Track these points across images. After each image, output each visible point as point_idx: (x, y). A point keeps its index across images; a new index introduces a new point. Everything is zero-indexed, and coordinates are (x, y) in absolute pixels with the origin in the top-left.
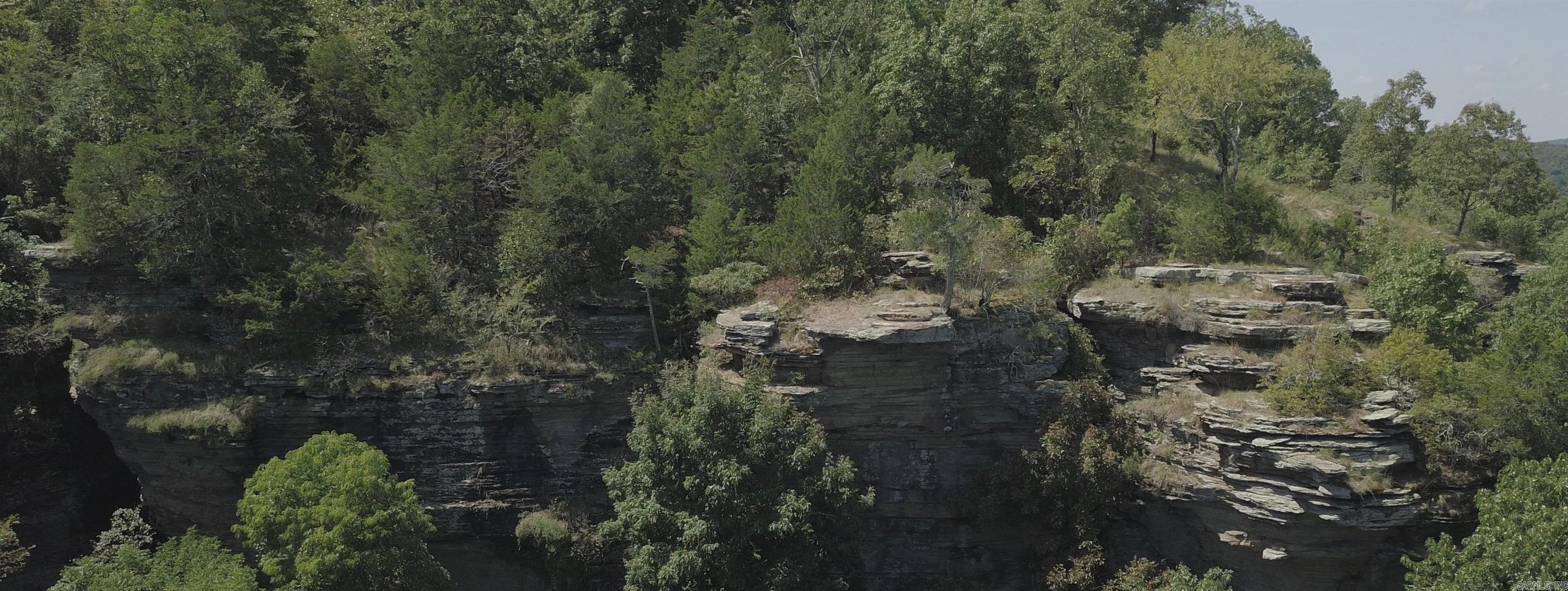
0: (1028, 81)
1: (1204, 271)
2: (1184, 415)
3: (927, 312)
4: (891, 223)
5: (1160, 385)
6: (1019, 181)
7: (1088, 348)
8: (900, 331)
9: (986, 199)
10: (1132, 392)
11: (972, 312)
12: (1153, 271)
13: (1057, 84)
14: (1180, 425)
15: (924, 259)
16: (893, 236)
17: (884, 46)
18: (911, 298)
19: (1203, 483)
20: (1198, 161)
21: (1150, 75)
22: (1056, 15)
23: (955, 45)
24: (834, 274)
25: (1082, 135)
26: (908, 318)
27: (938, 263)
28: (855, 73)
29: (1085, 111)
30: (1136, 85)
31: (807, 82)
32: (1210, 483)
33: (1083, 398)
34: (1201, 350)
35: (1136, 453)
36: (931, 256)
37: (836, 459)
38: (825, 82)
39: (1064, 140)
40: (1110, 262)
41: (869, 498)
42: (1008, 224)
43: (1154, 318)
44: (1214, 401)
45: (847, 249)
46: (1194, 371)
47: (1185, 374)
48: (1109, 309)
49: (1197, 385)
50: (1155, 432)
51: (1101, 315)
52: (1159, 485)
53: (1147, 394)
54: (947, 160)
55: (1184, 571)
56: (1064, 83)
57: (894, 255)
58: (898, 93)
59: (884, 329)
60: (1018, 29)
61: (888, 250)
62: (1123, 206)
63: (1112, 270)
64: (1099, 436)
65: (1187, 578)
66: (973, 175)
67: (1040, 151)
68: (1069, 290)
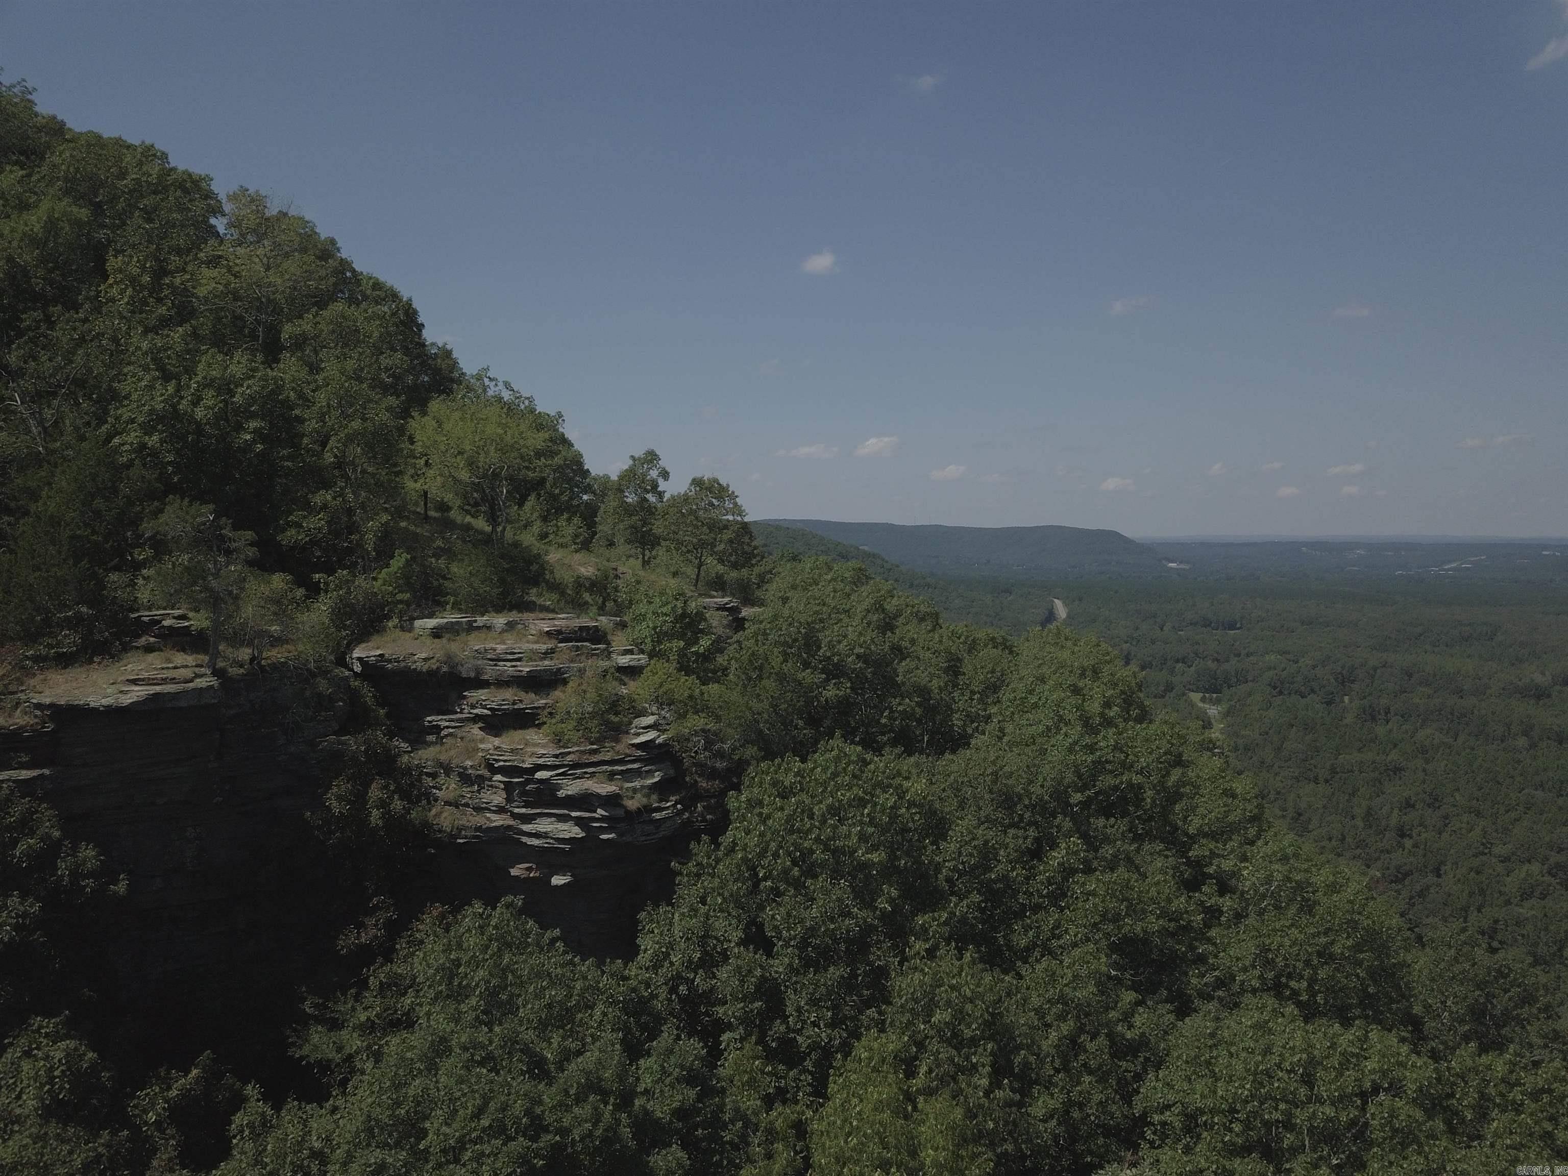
0: (294, 440)
1: (481, 620)
2: (469, 758)
3: (187, 673)
4: (140, 581)
5: (444, 733)
6: (289, 537)
7: (369, 700)
8: (156, 695)
9: (252, 552)
10: (418, 742)
11: (242, 671)
12: (431, 623)
13: (324, 444)
14: (465, 768)
15: (183, 617)
16: (144, 596)
17: (126, 397)
18: (169, 661)
19: (492, 821)
20: (469, 523)
21: (418, 437)
22: (320, 378)
23: (209, 398)
24: (69, 640)
25: (354, 493)
26: (164, 681)
27: (199, 621)
28: (88, 424)
29: (355, 471)
30: (405, 445)
31: (28, 431)
32: (498, 820)
33: (366, 751)
34: (481, 694)
35: (424, 802)
36: (191, 614)
37: (75, 848)
38: (52, 431)
39: (334, 498)
40: (388, 617)
41: (121, 888)
42: (279, 581)
43: (435, 667)
44: (497, 741)
45: (84, 609)
46: (477, 715)
47: (468, 719)
48: (389, 661)
49: (480, 728)
50: (442, 779)
51: (383, 667)
52: (449, 830)
53: (432, 743)
54: (206, 513)
55: (477, 905)
56: (332, 442)
57: (146, 615)
58: (143, 446)
59: (135, 694)
60: (279, 389)
61: (138, 610)
62: (399, 561)
63: (390, 624)
64: (386, 787)
65: (481, 911)
66: (235, 528)
67: (307, 506)
68: (348, 645)
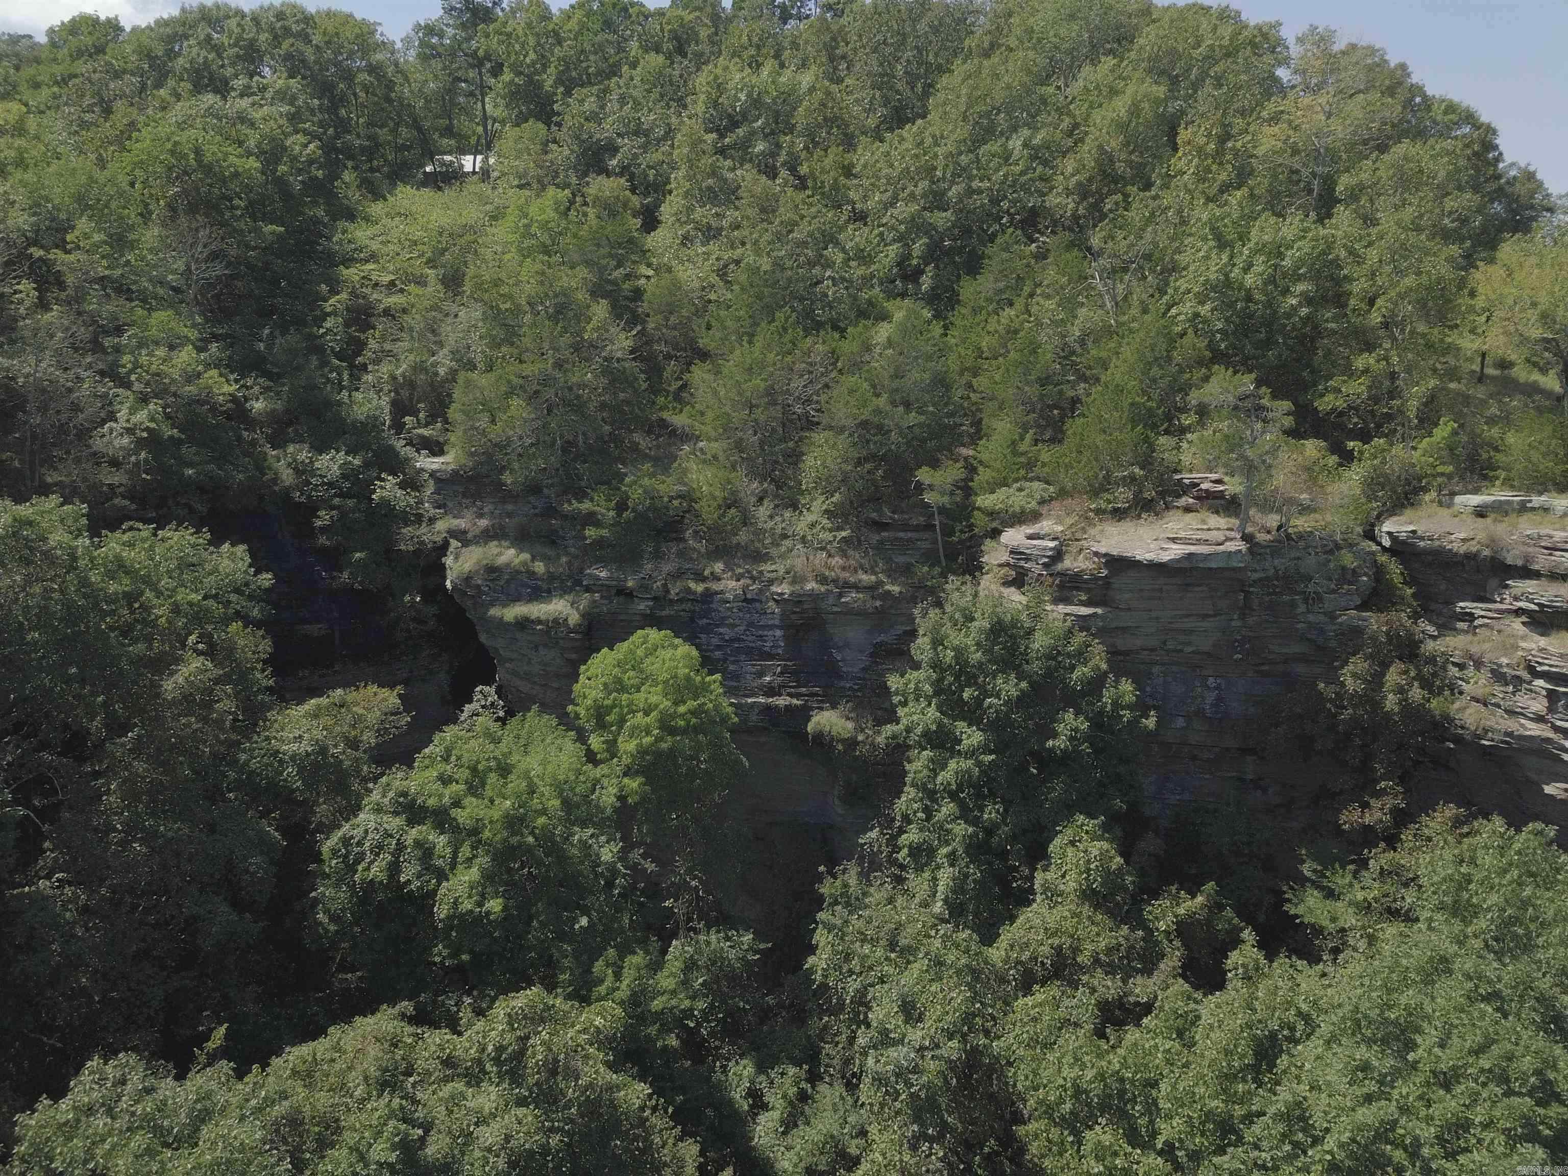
0: (1339, 300)
1: (1537, 500)
2: (1505, 655)
3: (1219, 536)
4: (1185, 445)
5: (1476, 623)
6: (1326, 403)
7: (1397, 580)
8: (1190, 555)
9: (1288, 422)
10: (1446, 626)
11: (1269, 537)
12: (1475, 500)
13: (1372, 302)
14: (1500, 666)
15: (1219, 482)
16: (1186, 458)
17: (1184, 269)
18: (1204, 522)
19: (1526, 729)
20: (1535, 382)
21: (1480, 289)
22: (1374, 231)
23: (1260, 265)
24: (1123, 496)
25: (1399, 356)
26: (1199, 542)
27: (1233, 486)
28: (1152, 296)
29: (1403, 331)
30: (1464, 301)
31: (1102, 306)
32: (1534, 730)
33: (1387, 634)
34: (1529, 586)
35: (1447, 693)
36: (1226, 479)
37: (1117, 682)
38: (1122, 304)
39: (1378, 361)
40: (1425, 490)
41: (1150, 722)
42: (1312, 448)
43: (1474, 549)
44: (1543, 642)
45: (1137, 470)
46: (1520, 609)
47: (1509, 611)
48: (1422, 538)
49: (1523, 623)
50: (1470, 671)
51: (1413, 545)
52: (1473, 728)
53: (1463, 631)
54: (1247, 383)
55: (1498, 823)
56: (1380, 302)
57: (1187, 477)
58: (1197, 315)
59: (1174, 552)
60: (1330, 247)
61: (1180, 472)
62: (1443, 431)
63: (1427, 498)
64: (1406, 672)
65: (1502, 830)
66: (1275, 396)
67: (1349, 372)
68: (1378, 517)
